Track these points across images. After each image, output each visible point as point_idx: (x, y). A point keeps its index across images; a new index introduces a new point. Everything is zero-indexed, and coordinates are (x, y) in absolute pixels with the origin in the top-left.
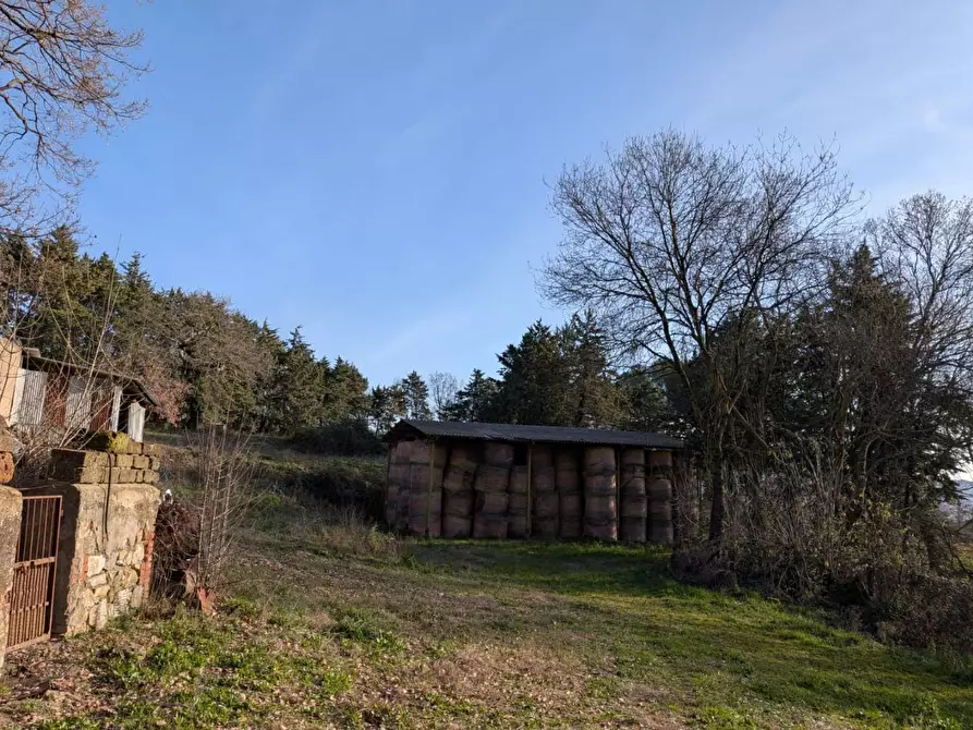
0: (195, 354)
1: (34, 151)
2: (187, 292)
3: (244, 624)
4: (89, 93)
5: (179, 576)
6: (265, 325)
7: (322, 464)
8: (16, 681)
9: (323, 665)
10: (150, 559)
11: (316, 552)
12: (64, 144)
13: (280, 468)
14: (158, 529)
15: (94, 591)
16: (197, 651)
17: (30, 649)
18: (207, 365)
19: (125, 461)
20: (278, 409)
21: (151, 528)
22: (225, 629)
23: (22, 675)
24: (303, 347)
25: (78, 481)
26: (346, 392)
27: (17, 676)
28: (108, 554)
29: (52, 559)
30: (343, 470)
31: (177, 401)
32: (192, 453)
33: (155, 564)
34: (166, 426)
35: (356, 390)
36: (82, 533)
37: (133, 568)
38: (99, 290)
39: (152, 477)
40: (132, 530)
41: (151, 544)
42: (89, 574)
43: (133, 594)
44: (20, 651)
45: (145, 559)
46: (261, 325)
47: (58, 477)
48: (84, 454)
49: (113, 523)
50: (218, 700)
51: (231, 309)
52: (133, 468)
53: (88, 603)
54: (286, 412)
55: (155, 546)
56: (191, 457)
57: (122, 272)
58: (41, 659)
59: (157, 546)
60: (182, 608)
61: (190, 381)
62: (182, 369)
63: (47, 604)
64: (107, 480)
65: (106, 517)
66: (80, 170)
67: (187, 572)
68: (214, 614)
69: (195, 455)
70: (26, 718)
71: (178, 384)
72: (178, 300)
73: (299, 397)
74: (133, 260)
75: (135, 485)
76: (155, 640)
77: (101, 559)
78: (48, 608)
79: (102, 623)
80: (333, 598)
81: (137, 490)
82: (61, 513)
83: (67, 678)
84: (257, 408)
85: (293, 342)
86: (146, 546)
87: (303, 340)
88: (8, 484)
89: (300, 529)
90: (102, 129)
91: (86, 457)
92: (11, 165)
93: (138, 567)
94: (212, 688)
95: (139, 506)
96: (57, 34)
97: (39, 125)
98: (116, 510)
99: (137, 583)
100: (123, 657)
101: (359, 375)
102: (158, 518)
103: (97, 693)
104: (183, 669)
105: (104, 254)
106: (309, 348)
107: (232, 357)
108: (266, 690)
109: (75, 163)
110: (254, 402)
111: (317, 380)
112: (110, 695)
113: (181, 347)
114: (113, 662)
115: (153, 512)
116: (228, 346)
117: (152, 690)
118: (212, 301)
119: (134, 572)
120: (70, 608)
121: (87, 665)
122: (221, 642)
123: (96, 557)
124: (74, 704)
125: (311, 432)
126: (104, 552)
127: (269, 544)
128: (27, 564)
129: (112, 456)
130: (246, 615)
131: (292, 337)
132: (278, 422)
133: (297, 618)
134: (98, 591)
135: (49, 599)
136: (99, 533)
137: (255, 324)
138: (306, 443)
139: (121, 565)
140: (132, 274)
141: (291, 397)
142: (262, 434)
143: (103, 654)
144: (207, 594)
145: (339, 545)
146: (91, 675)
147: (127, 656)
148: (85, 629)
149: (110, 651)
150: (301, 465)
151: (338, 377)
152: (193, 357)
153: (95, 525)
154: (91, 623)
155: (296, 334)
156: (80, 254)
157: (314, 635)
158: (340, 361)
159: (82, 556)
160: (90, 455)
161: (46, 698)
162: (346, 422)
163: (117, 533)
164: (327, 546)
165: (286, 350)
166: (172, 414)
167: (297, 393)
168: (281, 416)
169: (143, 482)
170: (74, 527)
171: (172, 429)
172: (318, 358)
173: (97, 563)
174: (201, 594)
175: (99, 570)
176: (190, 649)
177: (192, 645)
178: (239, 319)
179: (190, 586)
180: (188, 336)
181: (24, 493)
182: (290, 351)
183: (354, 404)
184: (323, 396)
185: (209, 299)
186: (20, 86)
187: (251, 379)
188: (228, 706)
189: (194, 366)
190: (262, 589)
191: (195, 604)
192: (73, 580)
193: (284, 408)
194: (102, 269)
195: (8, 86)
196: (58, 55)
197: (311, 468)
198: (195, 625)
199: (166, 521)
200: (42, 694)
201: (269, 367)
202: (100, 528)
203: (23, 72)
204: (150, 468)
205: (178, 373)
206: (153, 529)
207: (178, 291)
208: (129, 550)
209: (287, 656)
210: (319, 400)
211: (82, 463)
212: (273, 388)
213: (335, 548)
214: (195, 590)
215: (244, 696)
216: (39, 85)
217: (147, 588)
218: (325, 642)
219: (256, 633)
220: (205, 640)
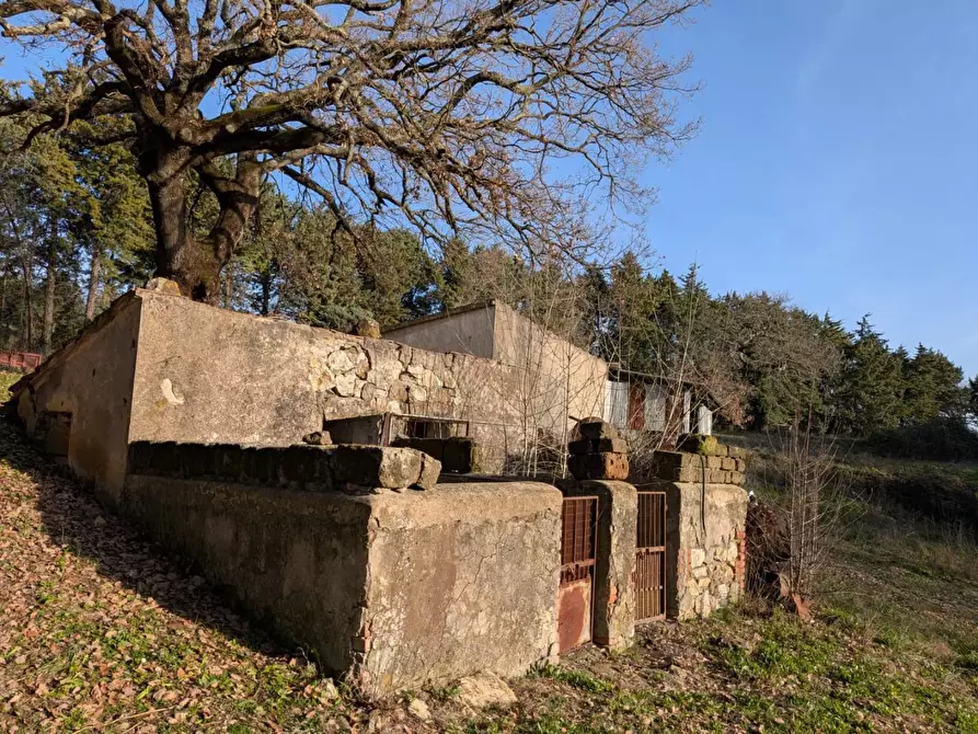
0: (754, 355)
1: (608, 193)
2: (742, 296)
3: (846, 638)
4: (649, 127)
5: (772, 577)
6: (827, 318)
7: (911, 470)
8: (645, 651)
9: (952, 702)
10: (743, 557)
11: (915, 570)
12: (631, 179)
13: (857, 473)
14: (748, 530)
15: (697, 581)
16: (802, 656)
17: (651, 625)
18: (767, 366)
19: (714, 463)
20: (848, 408)
21: (742, 528)
22: (826, 639)
23: (648, 647)
24: (873, 337)
25: (678, 480)
26: (933, 385)
27: (645, 647)
28: (707, 547)
29: (662, 549)
30: (937, 478)
31: (741, 404)
32: (761, 455)
33: (748, 562)
34: (732, 427)
35: (946, 383)
36: (685, 528)
37: (729, 564)
38: (662, 304)
39: (739, 478)
40: (725, 527)
41: (743, 543)
42: (693, 566)
43: (732, 589)
44: (644, 625)
45: (739, 558)
46: (822, 318)
47: (662, 476)
48: (681, 456)
49: (709, 520)
50: (833, 712)
51: (788, 306)
52: (722, 469)
53: (694, 592)
54: (858, 411)
55: (746, 544)
56: (759, 459)
57: (680, 284)
58: (662, 637)
59: (749, 545)
60: (778, 611)
61: (752, 383)
62: (743, 371)
63: (661, 587)
64: (701, 480)
65: (703, 513)
66: (645, 200)
67: (780, 575)
68: (812, 621)
69: (764, 457)
70: (660, 686)
71: (742, 387)
72: (735, 304)
73: (873, 393)
74: (690, 272)
75: (724, 485)
76: (758, 637)
77: (700, 552)
78: (662, 591)
79: (706, 613)
80: (950, 627)
81: (727, 490)
82: (666, 508)
83: (685, 657)
84: (825, 408)
85: (860, 333)
86: (739, 545)
87: (873, 330)
88: (626, 480)
89: (890, 542)
90: (663, 157)
91: (683, 458)
92: (593, 210)
93: (733, 564)
94: (824, 698)
95: (730, 506)
96: (622, 84)
97: (611, 168)
98: (711, 508)
99: (734, 579)
100: (732, 648)
101: (949, 364)
102: (748, 519)
103: (713, 677)
104: (791, 672)
105: (665, 272)
106: (880, 337)
107: (793, 355)
108: (887, 714)
109: (641, 194)
110: (820, 401)
111: (894, 374)
112: (726, 682)
113: (740, 350)
114: (723, 651)
115: (743, 512)
116: (788, 345)
117: (763, 686)
118: (768, 300)
119: (730, 569)
120: (680, 594)
121: (700, 649)
122: (825, 652)
123: (698, 551)
124: (696, 683)
125: (891, 432)
126: (703, 547)
127: (857, 556)
128: (644, 550)
129: (704, 458)
130: (847, 627)
131: (859, 328)
132: (850, 422)
133: (909, 642)
134: (701, 581)
135: (662, 584)
136: (698, 528)
137: (816, 318)
138: (886, 445)
139: (718, 560)
140: (689, 285)
141: (863, 394)
142: (831, 436)
143: (712, 642)
144: (803, 600)
145: (945, 565)
146: (705, 659)
147: (735, 648)
148: (693, 616)
149: (719, 640)
150: (884, 471)
151: (921, 368)
152: (753, 359)
153: (694, 522)
154: (698, 611)
155: (863, 324)
156: (644, 275)
157: (933, 664)
158: (922, 349)
159: (685, 548)
160: (686, 457)
161: (672, 672)
162: (937, 421)
163: (713, 529)
164: (930, 565)
165: (853, 343)
166: (738, 417)
167: (870, 390)
168: (852, 416)
169: (732, 483)
170: (677, 522)
171: (738, 430)
172: (893, 348)
173: (698, 556)
174: (797, 599)
175: (700, 563)
176: (794, 653)
177: (795, 649)
178: (798, 315)
179: (784, 589)
180: (746, 339)
181: (638, 489)
182: (858, 343)
183: (946, 399)
184: (903, 391)
185: (765, 298)
186: (594, 140)
187: (815, 376)
188: (846, 721)
189: (755, 368)
190: (860, 604)
191: (792, 608)
192: (680, 570)
193: (855, 407)
194: (663, 285)
195: (586, 143)
196: (623, 102)
197: (897, 474)
198: (795, 630)
199: (755, 523)
200: (667, 667)
201: (834, 363)
202: (698, 524)
203: (596, 127)
204: (737, 470)
205: (739, 376)
206: (744, 529)
207: (734, 295)
208: (724, 547)
209: (903, 681)
210: (897, 395)
211: (680, 463)
212: (841, 385)
213: (940, 569)
214: (790, 593)
215: (861, 714)
216: (609, 134)
217: (742, 586)
218: (949, 676)
219: (862, 650)
220: (807, 647)
